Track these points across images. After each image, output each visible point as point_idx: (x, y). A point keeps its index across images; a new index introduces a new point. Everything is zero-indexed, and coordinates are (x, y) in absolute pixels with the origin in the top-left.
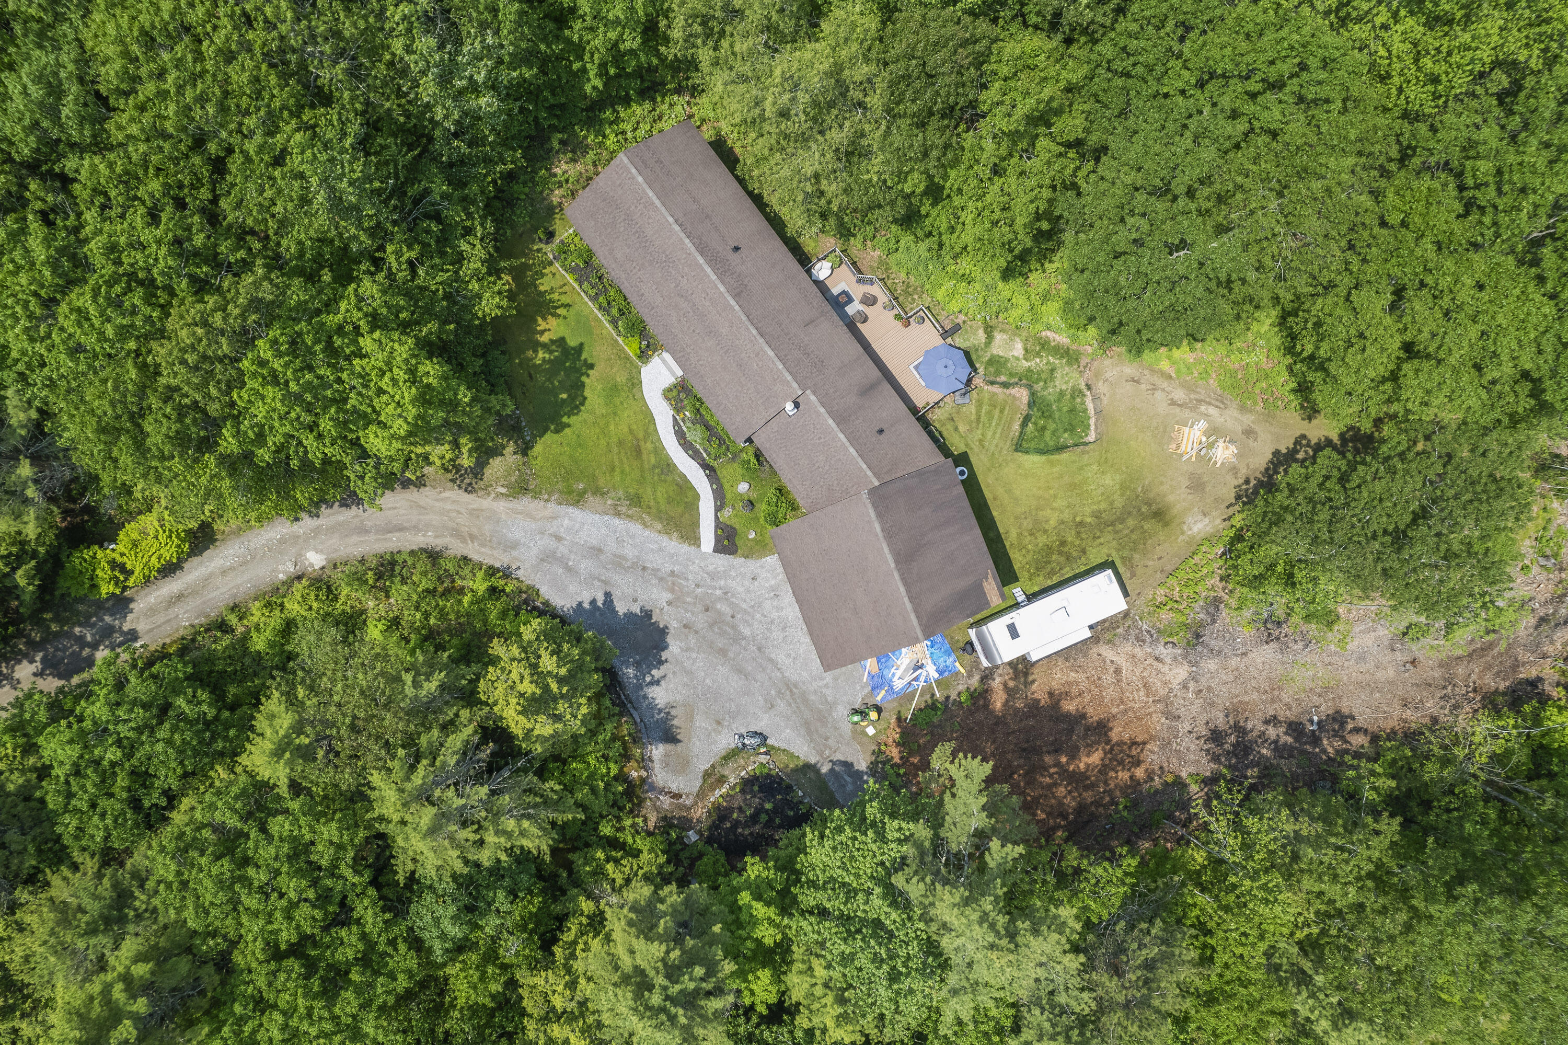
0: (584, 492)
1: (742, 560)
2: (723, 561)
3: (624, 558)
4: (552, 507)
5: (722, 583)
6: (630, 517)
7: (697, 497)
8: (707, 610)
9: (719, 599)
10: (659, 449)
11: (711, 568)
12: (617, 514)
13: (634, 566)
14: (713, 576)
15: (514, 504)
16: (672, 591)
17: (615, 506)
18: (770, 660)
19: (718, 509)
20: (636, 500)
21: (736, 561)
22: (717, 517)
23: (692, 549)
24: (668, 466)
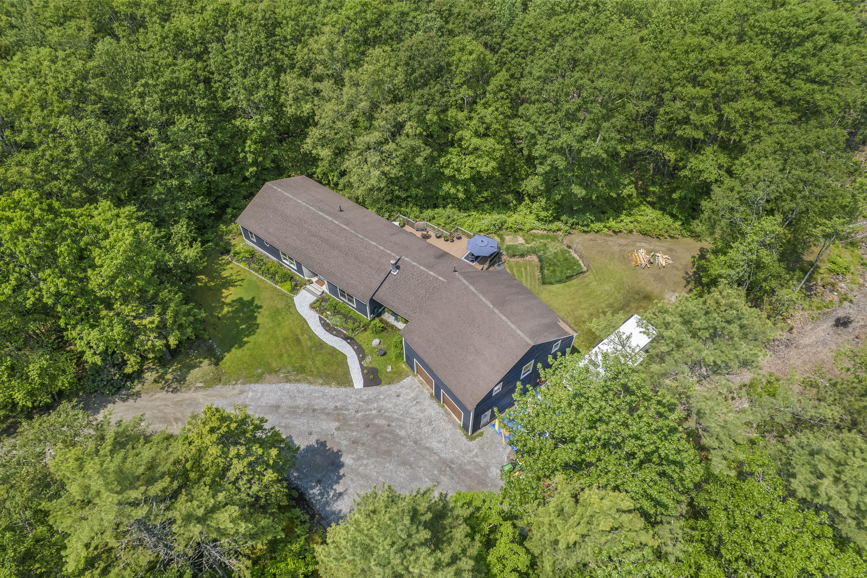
0: (263, 373)
1: (386, 387)
2: (372, 391)
3: (298, 407)
4: (239, 387)
5: (375, 405)
6: (298, 381)
7: (345, 357)
8: (368, 426)
9: (376, 417)
10: (313, 337)
11: (365, 397)
12: (289, 381)
13: (306, 410)
14: (367, 402)
15: (210, 391)
16: (338, 420)
17: (286, 377)
18: (427, 448)
19: (361, 360)
20: (301, 370)
21: (383, 388)
22: (361, 365)
23: (348, 389)
24: (321, 345)
